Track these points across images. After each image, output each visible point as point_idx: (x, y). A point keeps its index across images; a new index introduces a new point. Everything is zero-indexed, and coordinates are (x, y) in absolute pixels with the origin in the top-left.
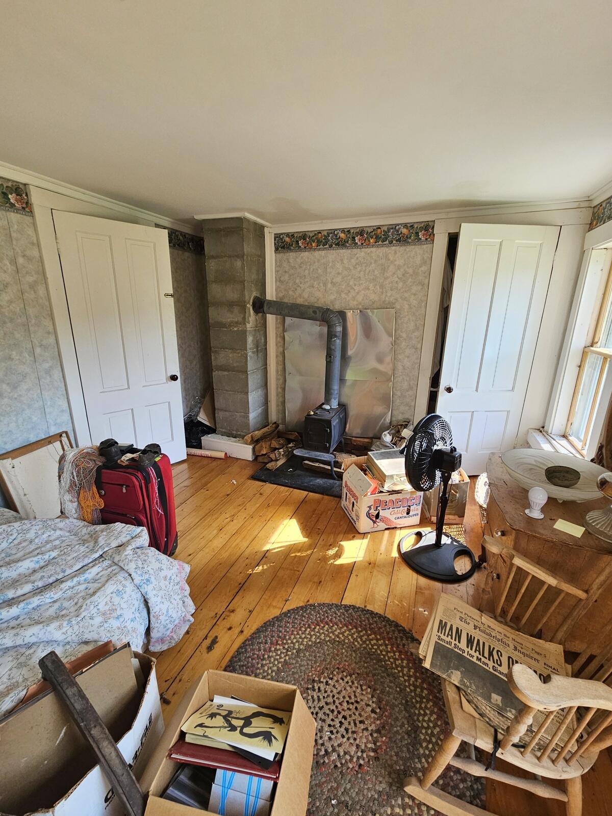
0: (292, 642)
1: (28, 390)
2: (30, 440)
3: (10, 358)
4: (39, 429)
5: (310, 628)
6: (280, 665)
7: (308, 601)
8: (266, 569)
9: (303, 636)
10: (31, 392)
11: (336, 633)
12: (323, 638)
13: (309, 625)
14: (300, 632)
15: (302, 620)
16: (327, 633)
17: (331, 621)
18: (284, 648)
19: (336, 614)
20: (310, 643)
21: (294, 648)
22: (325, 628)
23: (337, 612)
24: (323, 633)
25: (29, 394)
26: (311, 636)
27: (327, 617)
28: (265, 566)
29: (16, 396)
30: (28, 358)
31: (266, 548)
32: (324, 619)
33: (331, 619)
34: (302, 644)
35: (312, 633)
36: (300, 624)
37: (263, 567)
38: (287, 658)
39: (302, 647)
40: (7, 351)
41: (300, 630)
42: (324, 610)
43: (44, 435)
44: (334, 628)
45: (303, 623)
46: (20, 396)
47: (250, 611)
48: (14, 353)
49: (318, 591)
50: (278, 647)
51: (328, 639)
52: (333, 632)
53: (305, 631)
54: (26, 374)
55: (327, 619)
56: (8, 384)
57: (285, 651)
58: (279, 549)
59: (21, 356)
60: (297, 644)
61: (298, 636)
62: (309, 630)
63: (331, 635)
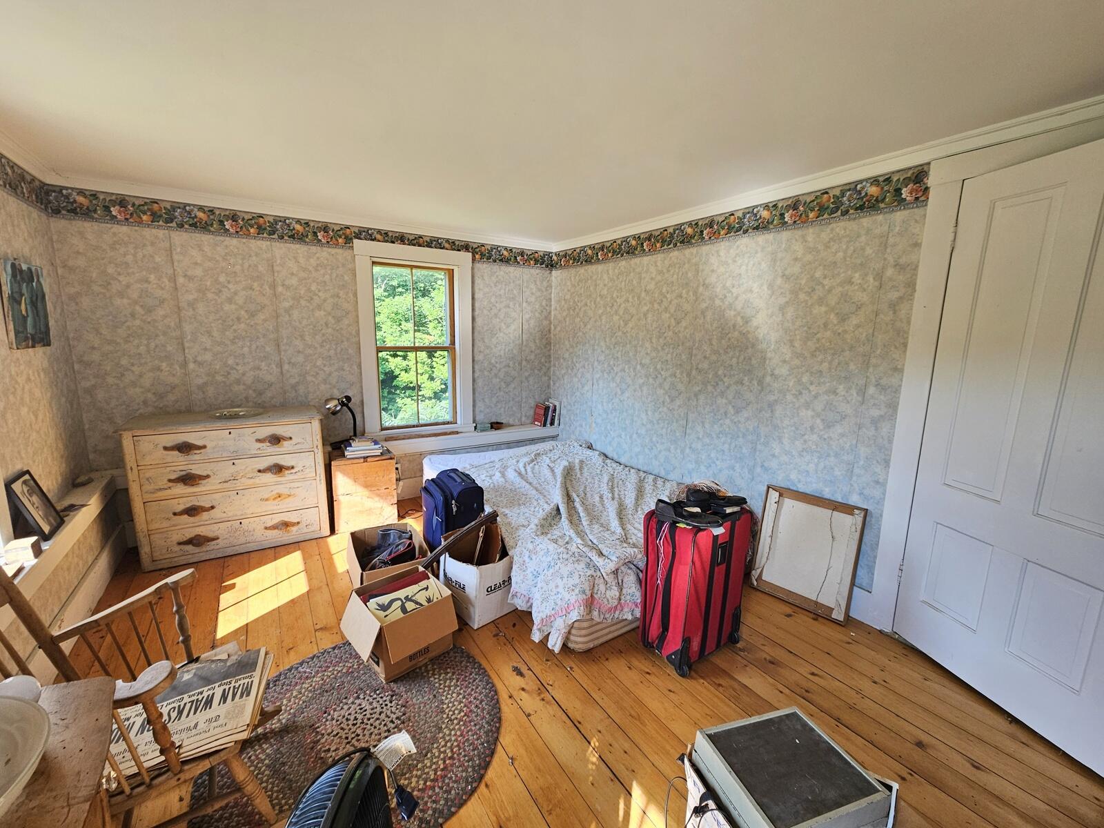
0: (454, 729)
1: (842, 435)
2: (824, 493)
3: (835, 393)
4: (838, 488)
5: (450, 758)
6: (445, 706)
7: (487, 786)
8: (586, 766)
9: (449, 744)
10: (845, 439)
11: (414, 780)
12: (426, 762)
13: (454, 759)
14: (455, 744)
15: (465, 756)
16: (426, 770)
17: (433, 788)
18: (457, 718)
19: (434, 802)
20: (435, 746)
21: (446, 727)
22: (432, 773)
23: (434, 806)
24: (430, 767)
25: (841, 440)
26: (440, 752)
27: (441, 788)
28: (594, 767)
29: (826, 437)
30: (854, 396)
31: (637, 792)
32: (443, 781)
33: (434, 791)
34: (443, 737)
35: (442, 756)
36: (465, 751)
37: (593, 763)
38: (445, 716)
39: (441, 735)
40: (835, 383)
41: (458, 746)
42: (453, 792)
43: (842, 498)
44: (421, 782)
45: (463, 753)
46: (830, 438)
47: (529, 715)
48: (841, 387)
49: (490, 814)
50: (462, 714)
51: (420, 766)
52: (419, 777)
53: (452, 751)
54: (846, 416)
55: (440, 785)
56: (823, 420)
57: (453, 717)
58: (621, 813)
59: (847, 392)
60: (447, 732)
61: (453, 739)
62: (449, 755)
63: (419, 773)
